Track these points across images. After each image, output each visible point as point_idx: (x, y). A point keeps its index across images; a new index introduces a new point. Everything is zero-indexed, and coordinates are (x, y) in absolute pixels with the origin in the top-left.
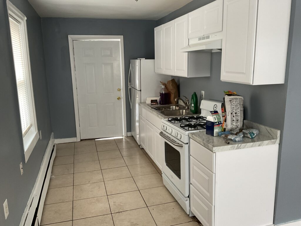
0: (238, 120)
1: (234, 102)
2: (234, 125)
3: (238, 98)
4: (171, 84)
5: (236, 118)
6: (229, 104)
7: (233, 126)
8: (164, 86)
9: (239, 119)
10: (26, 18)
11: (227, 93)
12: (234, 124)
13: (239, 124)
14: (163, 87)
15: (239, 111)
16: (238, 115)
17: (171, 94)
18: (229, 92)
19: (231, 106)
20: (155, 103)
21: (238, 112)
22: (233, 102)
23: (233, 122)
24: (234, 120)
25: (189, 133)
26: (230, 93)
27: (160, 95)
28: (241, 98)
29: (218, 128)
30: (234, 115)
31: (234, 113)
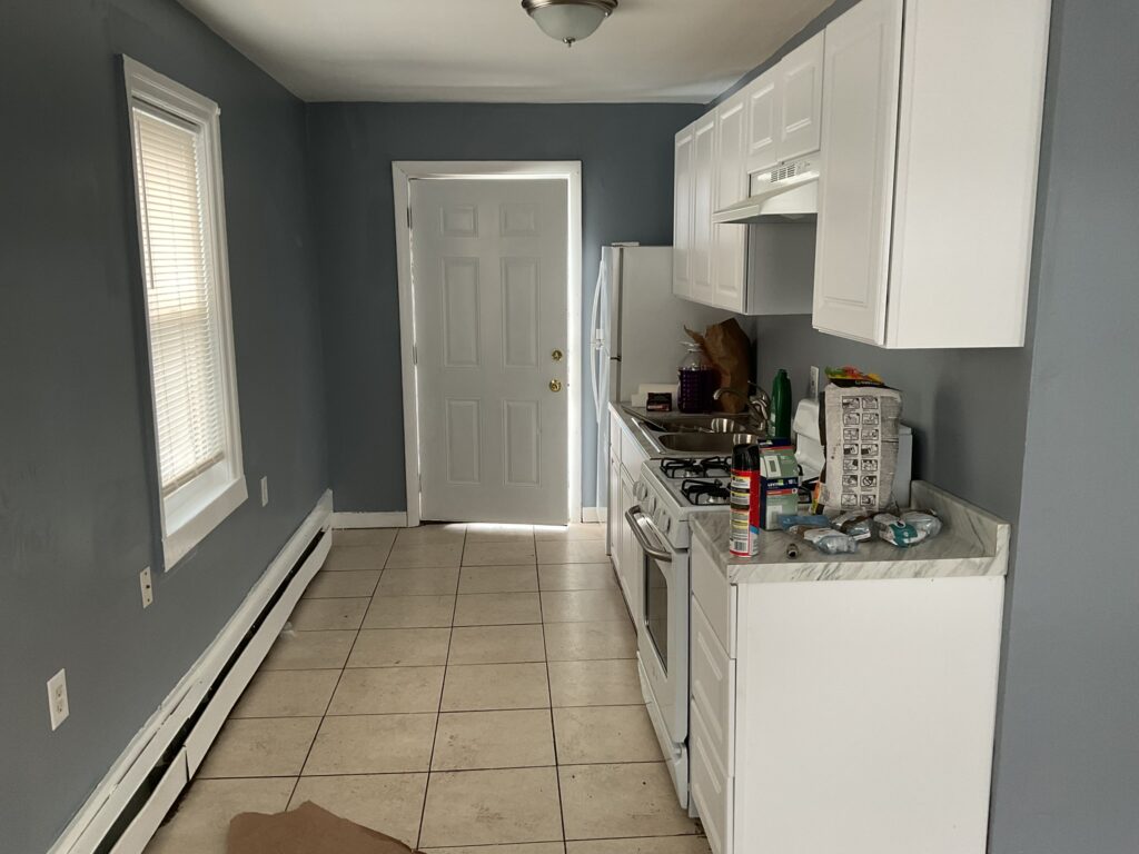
0: (871, 478)
1: (860, 411)
2: (856, 496)
3: (878, 396)
4: (720, 337)
5: (864, 471)
6: (838, 416)
7: (853, 497)
8: (697, 345)
9: (877, 474)
10: (218, 111)
11: (839, 377)
12: (857, 490)
13: (876, 491)
14: (692, 346)
15: (879, 443)
16: (875, 458)
17: (723, 375)
18: (846, 371)
19: (845, 425)
20: (660, 407)
21: (875, 449)
22: (857, 411)
23: (853, 482)
24: (855, 478)
25: (688, 514)
26: (849, 377)
27: (681, 378)
28: (892, 398)
29: (786, 502)
30: (859, 458)
31: (857, 451)
